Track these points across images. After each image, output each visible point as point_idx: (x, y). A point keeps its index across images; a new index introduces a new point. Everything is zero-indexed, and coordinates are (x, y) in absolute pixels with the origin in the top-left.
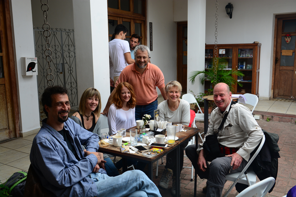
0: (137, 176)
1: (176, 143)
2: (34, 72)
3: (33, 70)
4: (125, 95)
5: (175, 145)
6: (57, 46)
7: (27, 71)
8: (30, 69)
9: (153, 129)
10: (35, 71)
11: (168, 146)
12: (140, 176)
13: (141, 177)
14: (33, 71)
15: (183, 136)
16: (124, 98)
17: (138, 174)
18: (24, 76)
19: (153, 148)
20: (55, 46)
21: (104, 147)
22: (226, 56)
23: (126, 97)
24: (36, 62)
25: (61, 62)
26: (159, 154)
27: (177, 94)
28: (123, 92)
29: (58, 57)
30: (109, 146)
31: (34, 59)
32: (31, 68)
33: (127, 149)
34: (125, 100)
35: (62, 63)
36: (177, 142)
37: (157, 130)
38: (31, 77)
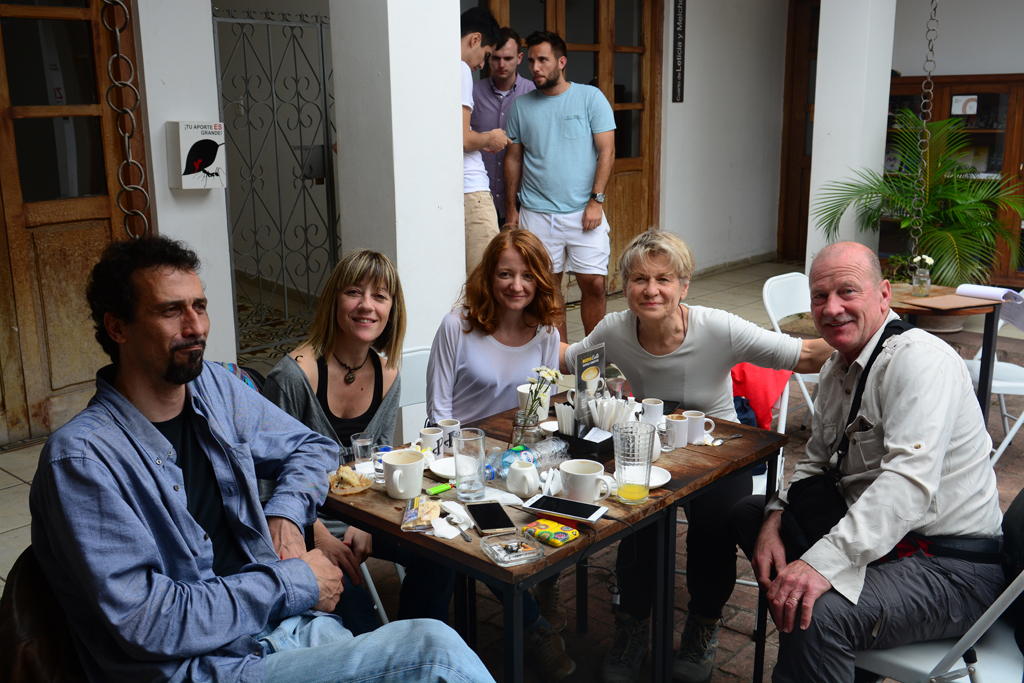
0: (426, 653)
1: (654, 501)
2: (212, 175)
3: (210, 169)
4: (510, 285)
5: (645, 511)
6: (303, 83)
7: (185, 174)
8: (197, 165)
9: (568, 430)
10: (217, 174)
11: (604, 517)
12: (435, 652)
13: (438, 657)
14: (208, 174)
15: (698, 467)
16: (505, 295)
17: (429, 643)
18: (178, 192)
19: (541, 521)
20: (297, 81)
21: (345, 496)
22: (982, 124)
23: (511, 293)
24: (219, 139)
25: (320, 141)
26: (556, 550)
27: (663, 288)
28: (502, 267)
29: (306, 121)
30: (370, 494)
31: (213, 130)
32: (200, 161)
33: (426, 518)
34: (507, 302)
35: (323, 146)
36: (660, 494)
37: (586, 431)
38: (202, 194)
